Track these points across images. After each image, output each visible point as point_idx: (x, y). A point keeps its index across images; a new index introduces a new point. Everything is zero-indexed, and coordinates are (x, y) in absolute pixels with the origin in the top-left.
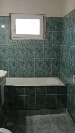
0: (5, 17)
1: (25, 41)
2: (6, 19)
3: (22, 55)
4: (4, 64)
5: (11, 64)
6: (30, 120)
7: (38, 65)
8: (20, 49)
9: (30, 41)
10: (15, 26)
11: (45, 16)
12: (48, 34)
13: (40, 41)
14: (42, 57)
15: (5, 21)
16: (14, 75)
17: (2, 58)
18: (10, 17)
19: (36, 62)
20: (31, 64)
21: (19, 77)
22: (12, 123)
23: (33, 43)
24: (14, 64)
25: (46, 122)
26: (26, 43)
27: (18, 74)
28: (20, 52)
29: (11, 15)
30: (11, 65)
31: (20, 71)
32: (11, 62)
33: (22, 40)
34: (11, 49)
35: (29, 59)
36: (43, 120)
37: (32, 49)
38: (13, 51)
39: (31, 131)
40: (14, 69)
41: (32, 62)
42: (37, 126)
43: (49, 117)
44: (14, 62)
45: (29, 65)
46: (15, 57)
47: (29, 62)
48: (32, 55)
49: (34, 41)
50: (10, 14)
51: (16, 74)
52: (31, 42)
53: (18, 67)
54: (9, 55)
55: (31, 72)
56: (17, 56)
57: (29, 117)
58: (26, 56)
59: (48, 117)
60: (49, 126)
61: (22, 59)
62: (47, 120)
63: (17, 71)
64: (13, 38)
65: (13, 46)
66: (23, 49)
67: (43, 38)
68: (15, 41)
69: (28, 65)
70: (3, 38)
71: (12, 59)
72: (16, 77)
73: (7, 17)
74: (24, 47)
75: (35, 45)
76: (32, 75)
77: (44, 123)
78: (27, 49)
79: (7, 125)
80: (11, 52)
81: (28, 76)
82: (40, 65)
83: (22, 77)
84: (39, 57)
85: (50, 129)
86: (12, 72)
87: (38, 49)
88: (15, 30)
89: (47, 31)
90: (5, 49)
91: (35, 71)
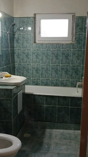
0: (30, 18)
1: (50, 45)
2: (30, 21)
3: (47, 61)
4: (27, 70)
5: (34, 70)
6: (49, 134)
7: (64, 72)
8: (44, 54)
9: (55, 45)
10: (40, 28)
11: (75, 15)
12: (77, 36)
13: (67, 44)
14: (69, 63)
15: (29, 22)
16: (38, 83)
17: (25, 64)
18: (35, 18)
19: (62, 69)
20: (56, 72)
21: (42, 85)
22: (30, 134)
23: (59, 47)
24: (37, 70)
25: (67, 138)
26: (51, 47)
27: (42, 82)
28: (44, 57)
29: (37, 15)
30: (35, 72)
31: (44, 79)
32: (34, 68)
33: (46, 44)
34: (34, 53)
35: (54, 66)
36: (64, 135)
37: (58, 54)
38: (36, 56)
39: (47, 145)
40: (37, 76)
41: (57, 69)
42: (55, 141)
43: (72, 133)
44: (38, 69)
45: (54, 72)
46: (39, 62)
47: (54, 69)
48: (57, 61)
49: (60, 45)
50: (35, 14)
51: (39, 82)
52: (57, 46)
53: (42, 74)
54: (32, 61)
55: (55, 80)
56: (41, 62)
57: (49, 130)
58: (51, 62)
59: (70, 133)
60: (70, 143)
61: (46, 66)
62: (68, 136)
63: (41, 79)
64: (37, 42)
65: (36, 50)
66: (48, 54)
67: (72, 41)
68: (39, 45)
69: (52, 72)
70: (27, 41)
71: (35, 65)
72: (39, 85)
73: (31, 18)
74: (49, 51)
75: (61, 50)
76: (57, 84)
77: (65, 139)
78: (52, 53)
79: (24, 136)
80: (35, 57)
81: (53, 85)
82: (66, 72)
83: (45, 85)
84: (66, 63)
85: (69, 145)
86: (35, 79)
87: (64, 54)
88: (40, 33)
89: (77, 33)
90: (28, 54)
91: (60, 80)
